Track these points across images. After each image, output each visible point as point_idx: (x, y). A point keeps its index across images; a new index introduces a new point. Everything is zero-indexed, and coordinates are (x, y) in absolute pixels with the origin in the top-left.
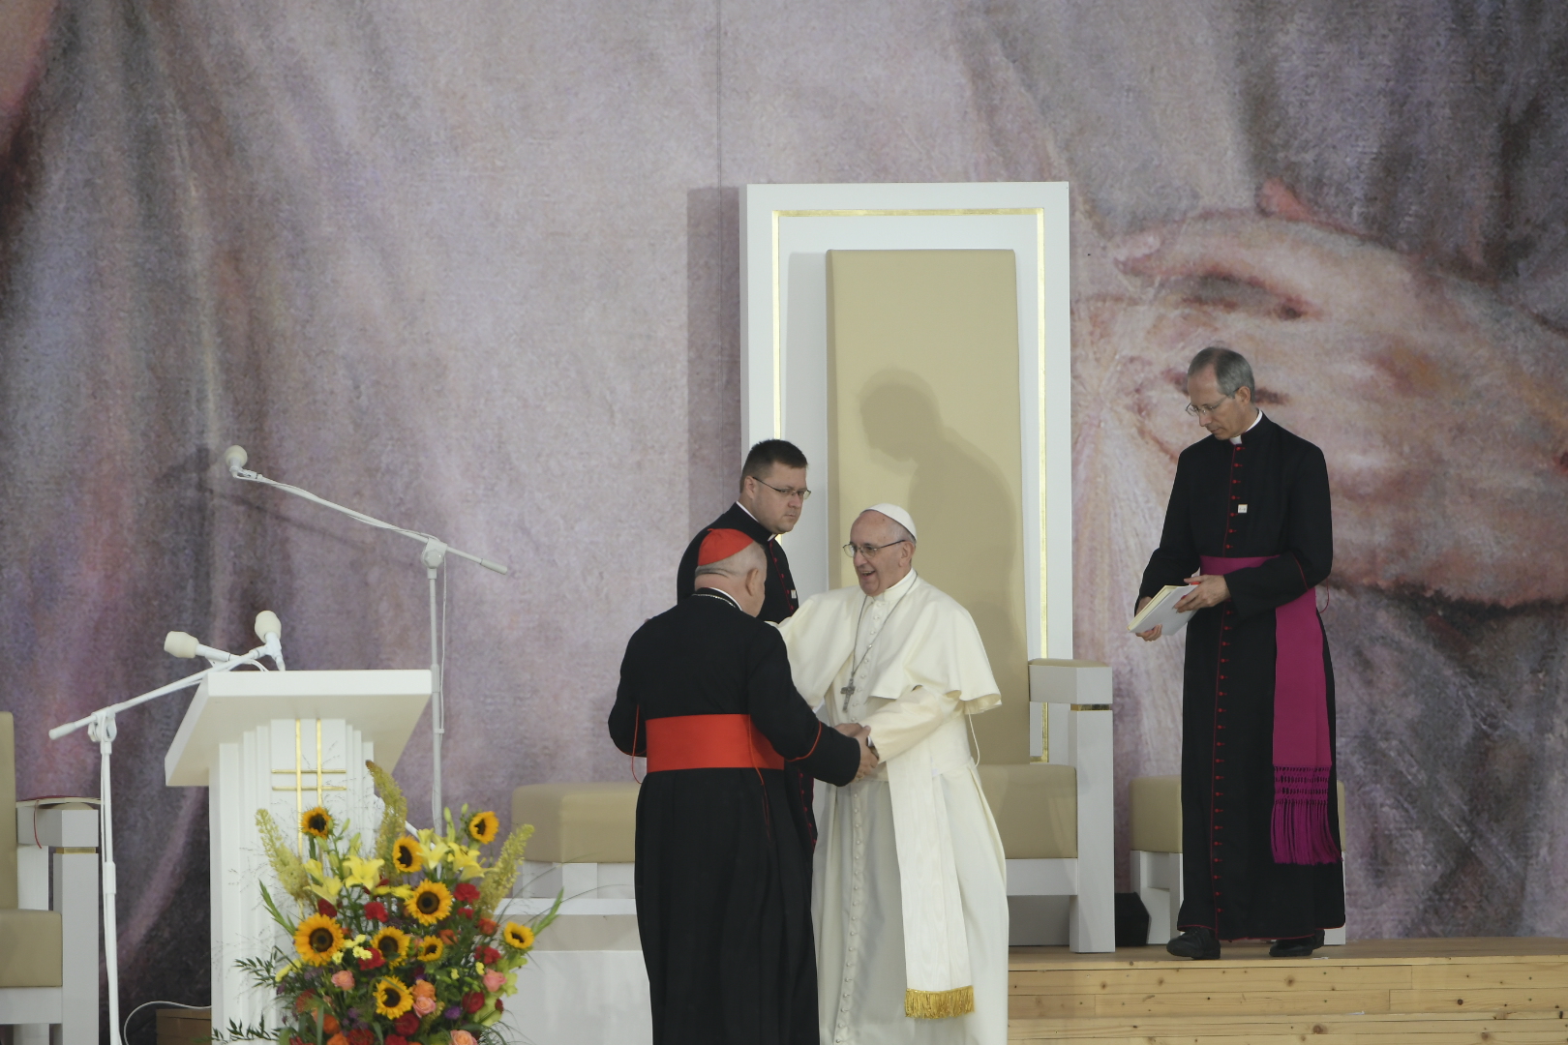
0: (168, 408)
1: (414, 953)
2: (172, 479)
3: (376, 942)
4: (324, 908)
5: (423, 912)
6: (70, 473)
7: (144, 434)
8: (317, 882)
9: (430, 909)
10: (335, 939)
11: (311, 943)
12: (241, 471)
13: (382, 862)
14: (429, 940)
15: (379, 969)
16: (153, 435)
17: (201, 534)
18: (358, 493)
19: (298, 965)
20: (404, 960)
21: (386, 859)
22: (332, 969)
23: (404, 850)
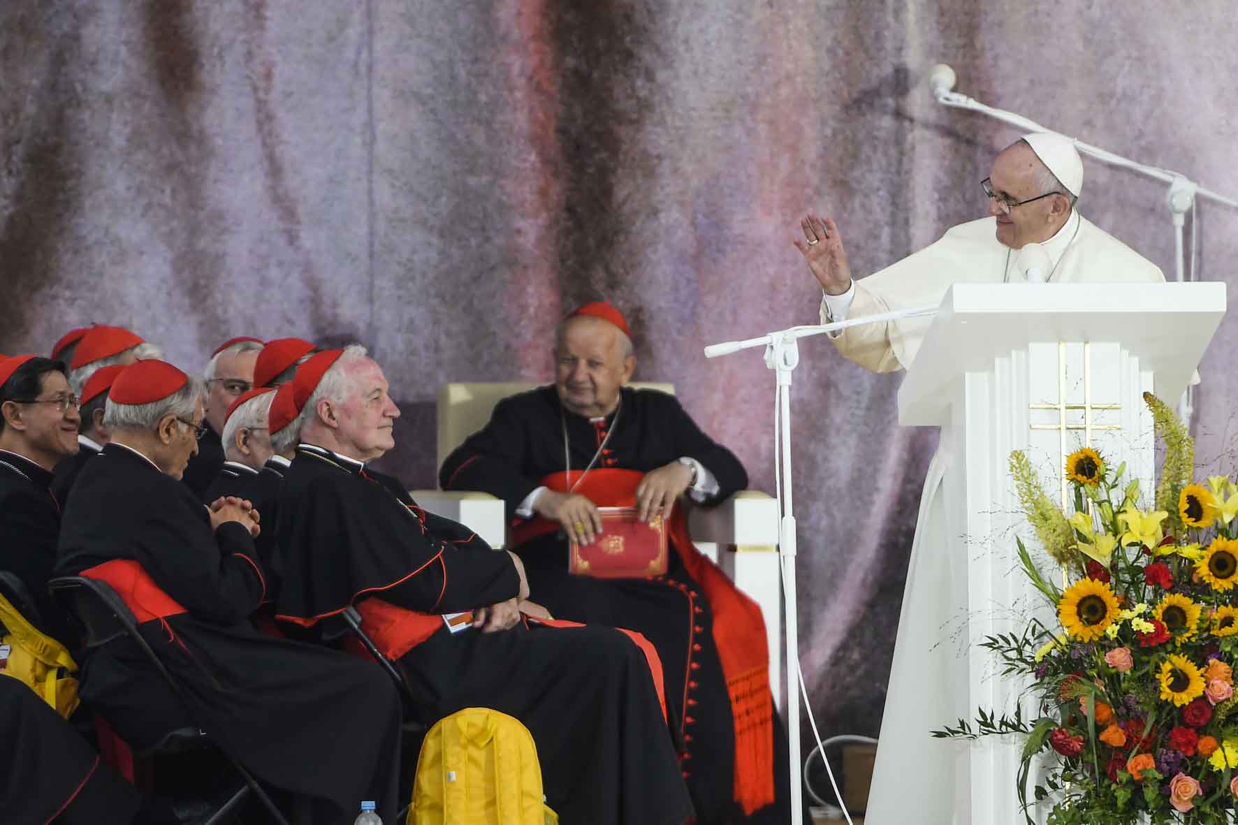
0: (858, 19)
1: (1206, 626)
2: (864, 106)
3: (1160, 611)
4: (1093, 570)
5: (1217, 576)
6: (742, 97)
7: (831, 51)
8: (1084, 539)
9: (1225, 573)
10: (1109, 609)
11: (1079, 614)
12: (948, 95)
13: (1165, 515)
14: (1224, 611)
15: (1163, 645)
16: (840, 52)
17: (898, 173)
18: (1088, 123)
19: (1063, 641)
20: (1194, 635)
21: (1170, 512)
22: (1105, 644)
23: (1192, 500)
